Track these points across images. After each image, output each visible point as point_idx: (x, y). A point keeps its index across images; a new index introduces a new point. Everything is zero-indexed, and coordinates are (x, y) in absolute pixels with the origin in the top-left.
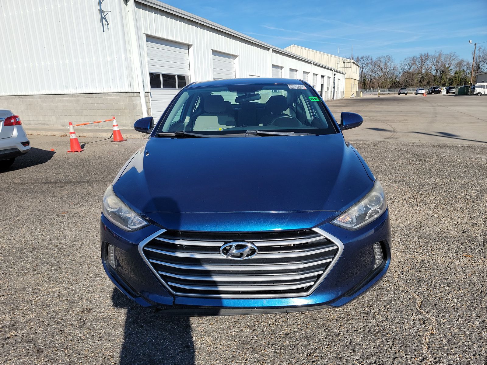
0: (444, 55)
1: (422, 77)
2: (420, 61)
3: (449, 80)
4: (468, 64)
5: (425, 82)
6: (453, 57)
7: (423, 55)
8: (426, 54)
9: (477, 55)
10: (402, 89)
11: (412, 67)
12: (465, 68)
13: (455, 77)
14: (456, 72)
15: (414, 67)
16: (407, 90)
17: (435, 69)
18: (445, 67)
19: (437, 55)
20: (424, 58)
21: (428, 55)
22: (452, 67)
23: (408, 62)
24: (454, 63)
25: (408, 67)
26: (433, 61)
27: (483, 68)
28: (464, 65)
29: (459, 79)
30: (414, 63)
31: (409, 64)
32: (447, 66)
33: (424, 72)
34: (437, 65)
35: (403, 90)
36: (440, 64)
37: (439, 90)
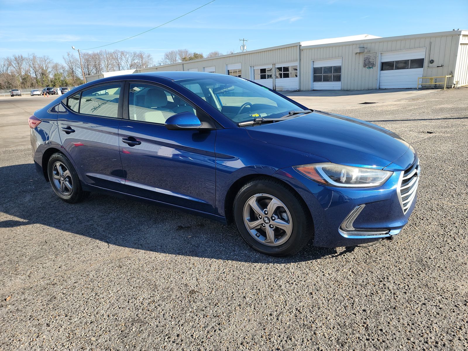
0: (38, 58)
1: (24, 79)
2: (15, 62)
3: (51, 82)
4: (63, 68)
5: (29, 84)
6: (48, 61)
7: (17, 56)
8: (20, 56)
9: (68, 59)
10: (13, 90)
11: (9, 68)
12: (62, 71)
13: (55, 79)
14: (55, 74)
15: (11, 69)
16: (20, 91)
17: (33, 71)
18: (43, 69)
19: (31, 57)
20: (19, 60)
21: (22, 57)
22: (49, 70)
23: (3, 62)
24: (50, 65)
25: (5, 68)
26: (30, 63)
27: (77, 71)
28: (59, 68)
29: (60, 81)
30: (10, 64)
31: (4, 65)
32: (44, 68)
33: (24, 74)
34: (35, 67)
35: (16, 92)
36: (37, 66)
37: (53, 91)
